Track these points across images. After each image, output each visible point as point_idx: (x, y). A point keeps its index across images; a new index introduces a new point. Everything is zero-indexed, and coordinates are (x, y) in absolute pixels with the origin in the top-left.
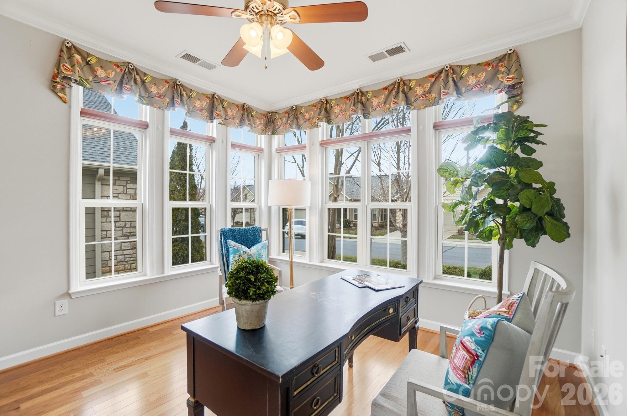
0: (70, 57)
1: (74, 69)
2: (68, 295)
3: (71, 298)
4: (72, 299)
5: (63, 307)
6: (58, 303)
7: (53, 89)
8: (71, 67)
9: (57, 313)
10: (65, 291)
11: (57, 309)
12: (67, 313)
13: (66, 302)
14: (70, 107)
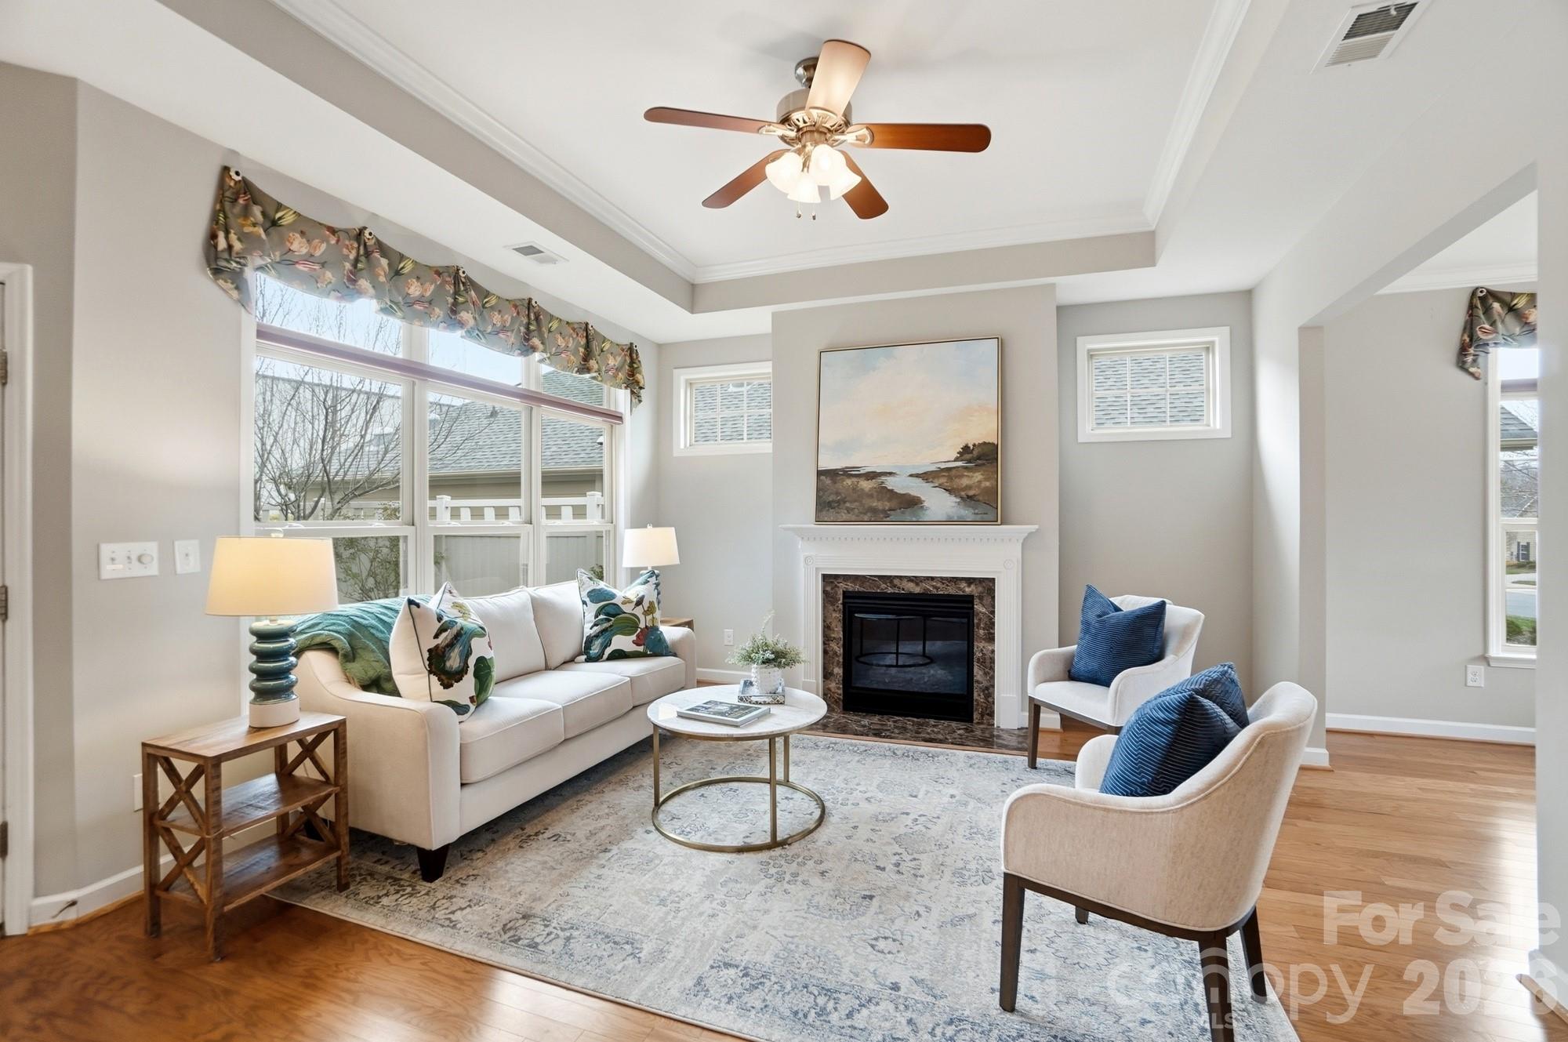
0: (1487, 310)
1: (1496, 328)
2: (1485, 659)
3: (1489, 665)
4: (1489, 668)
5: (1477, 675)
6: (1471, 668)
7: (1462, 365)
8: (1491, 325)
9: (1470, 683)
10: (1480, 653)
11: (1470, 676)
12: (1483, 686)
13: (1481, 668)
14: (1486, 384)
